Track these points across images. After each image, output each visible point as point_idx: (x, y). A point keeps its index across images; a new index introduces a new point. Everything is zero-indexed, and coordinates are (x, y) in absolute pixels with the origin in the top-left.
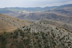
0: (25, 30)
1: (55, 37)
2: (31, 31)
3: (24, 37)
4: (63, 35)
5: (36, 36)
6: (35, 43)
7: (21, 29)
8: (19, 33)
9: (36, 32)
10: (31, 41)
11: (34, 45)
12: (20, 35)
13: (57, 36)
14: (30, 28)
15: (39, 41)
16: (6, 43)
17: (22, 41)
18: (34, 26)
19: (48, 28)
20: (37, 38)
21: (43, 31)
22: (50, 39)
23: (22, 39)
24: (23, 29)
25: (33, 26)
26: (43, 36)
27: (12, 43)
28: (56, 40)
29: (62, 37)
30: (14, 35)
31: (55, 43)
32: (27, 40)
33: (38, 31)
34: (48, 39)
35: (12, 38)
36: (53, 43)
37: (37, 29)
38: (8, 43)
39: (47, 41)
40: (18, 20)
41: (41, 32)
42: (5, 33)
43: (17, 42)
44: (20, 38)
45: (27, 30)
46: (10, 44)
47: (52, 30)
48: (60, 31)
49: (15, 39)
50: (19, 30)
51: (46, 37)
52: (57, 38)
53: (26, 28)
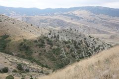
0: (52, 38)
1: (89, 47)
2: (60, 39)
3: (52, 46)
4: (98, 45)
5: (67, 45)
6: (68, 53)
7: (46, 36)
8: (45, 41)
9: (66, 40)
10: (62, 51)
11: (66, 55)
12: (48, 43)
13: (91, 46)
14: (58, 35)
15: (72, 51)
16: (32, 53)
17: (50, 50)
18: (63, 33)
19: (80, 35)
20: (69, 47)
21: (74, 39)
22: (83, 48)
23: (51, 48)
24: (49, 37)
25: (61, 32)
26: (75, 45)
27: (40, 52)
28: (90, 50)
29: (97, 47)
30: (39, 43)
31: (90, 53)
32: (57, 49)
33: (68, 39)
34: (82, 49)
35: (38, 47)
36: (88, 54)
37: (67, 37)
38: (34, 52)
39: (81, 51)
40: (32, 25)
41: (72, 40)
42: (25, 40)
43: (45, 51)
44: (47, 47)
45: (55, 37)
46: (37, 54)
47: (85, 39)
48: (94, 40)
49: (41, 49)
50: (45, 38)
51: (79, 46)
52: (92, 48)
53: (53, 35)
